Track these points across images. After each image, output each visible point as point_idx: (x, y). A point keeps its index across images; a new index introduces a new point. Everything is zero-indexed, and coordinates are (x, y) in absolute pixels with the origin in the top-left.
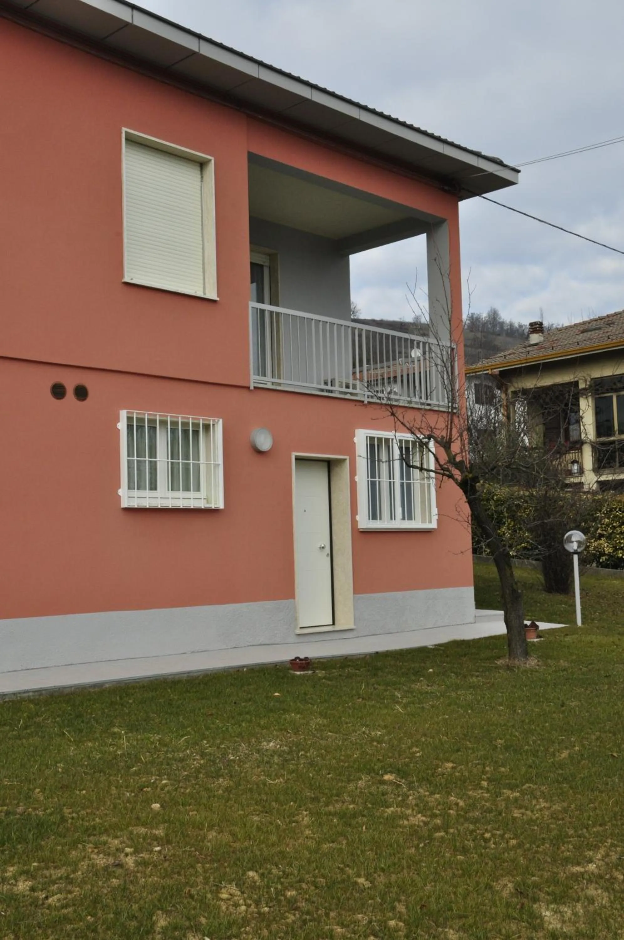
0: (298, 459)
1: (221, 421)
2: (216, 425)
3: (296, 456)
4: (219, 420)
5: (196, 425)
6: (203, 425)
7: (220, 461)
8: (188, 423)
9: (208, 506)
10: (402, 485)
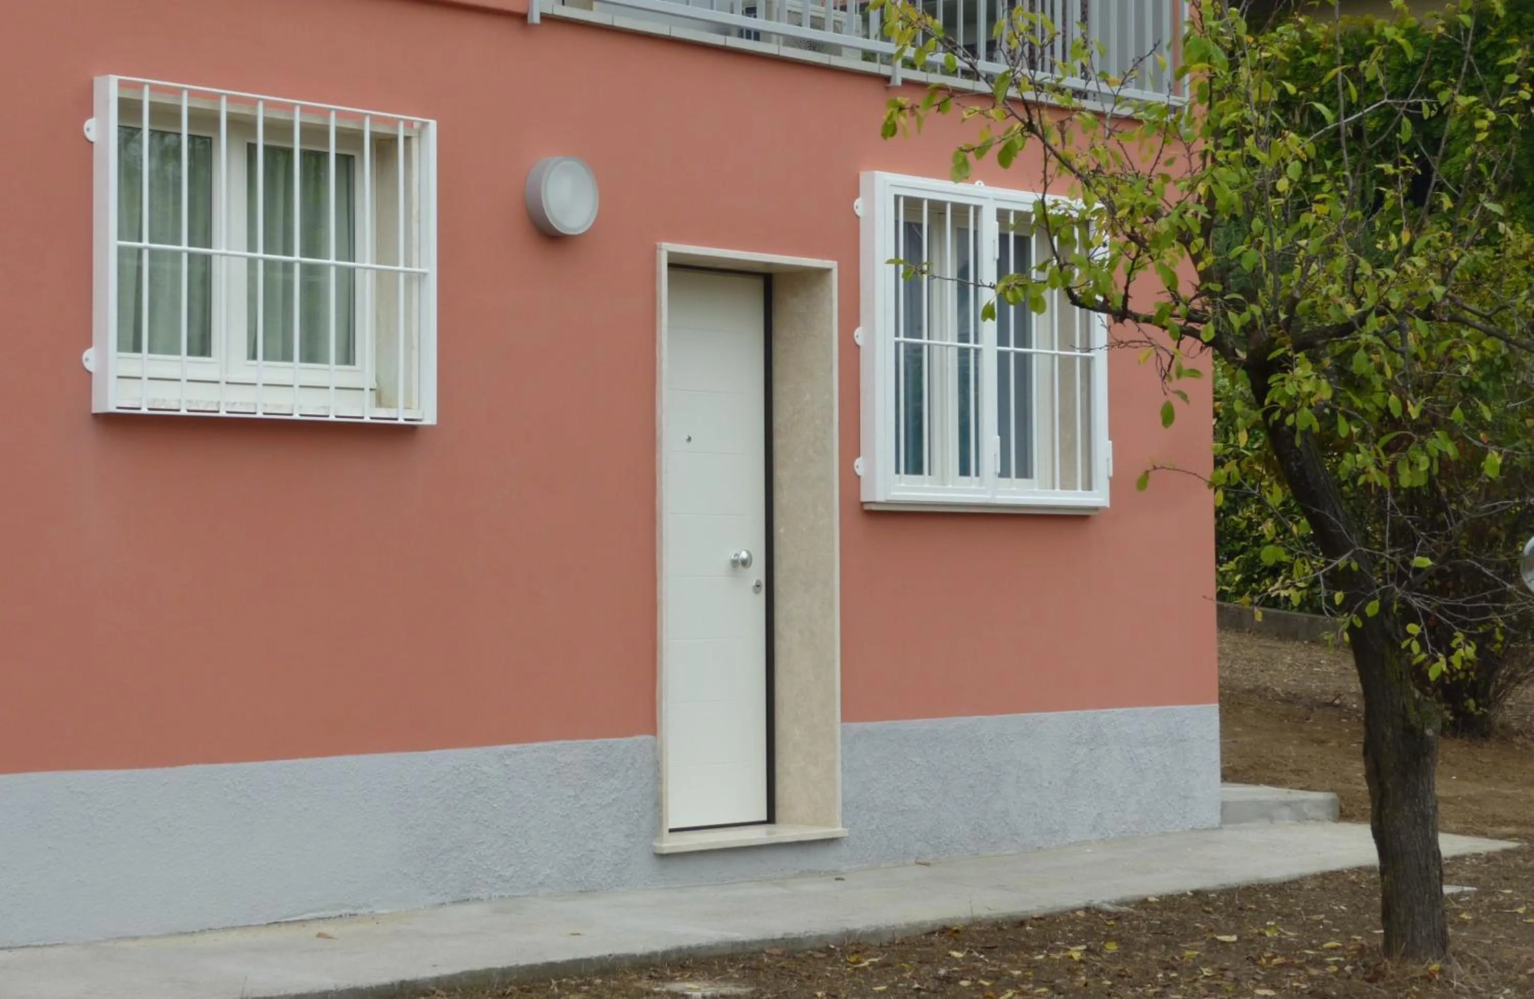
0: (678, 266)
1: (433, 124)
2: (415, 143)
3: (670, 254)
4: (424, 125)
5: (351, 138)
6: (375, 138)
7: (429, 266)
8: (324, 131)
9: (383, 413)
10: (1003, 358)
